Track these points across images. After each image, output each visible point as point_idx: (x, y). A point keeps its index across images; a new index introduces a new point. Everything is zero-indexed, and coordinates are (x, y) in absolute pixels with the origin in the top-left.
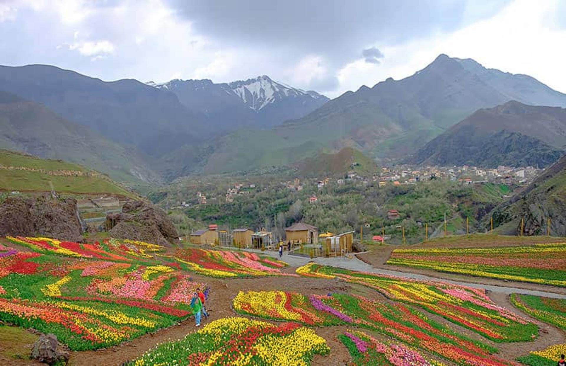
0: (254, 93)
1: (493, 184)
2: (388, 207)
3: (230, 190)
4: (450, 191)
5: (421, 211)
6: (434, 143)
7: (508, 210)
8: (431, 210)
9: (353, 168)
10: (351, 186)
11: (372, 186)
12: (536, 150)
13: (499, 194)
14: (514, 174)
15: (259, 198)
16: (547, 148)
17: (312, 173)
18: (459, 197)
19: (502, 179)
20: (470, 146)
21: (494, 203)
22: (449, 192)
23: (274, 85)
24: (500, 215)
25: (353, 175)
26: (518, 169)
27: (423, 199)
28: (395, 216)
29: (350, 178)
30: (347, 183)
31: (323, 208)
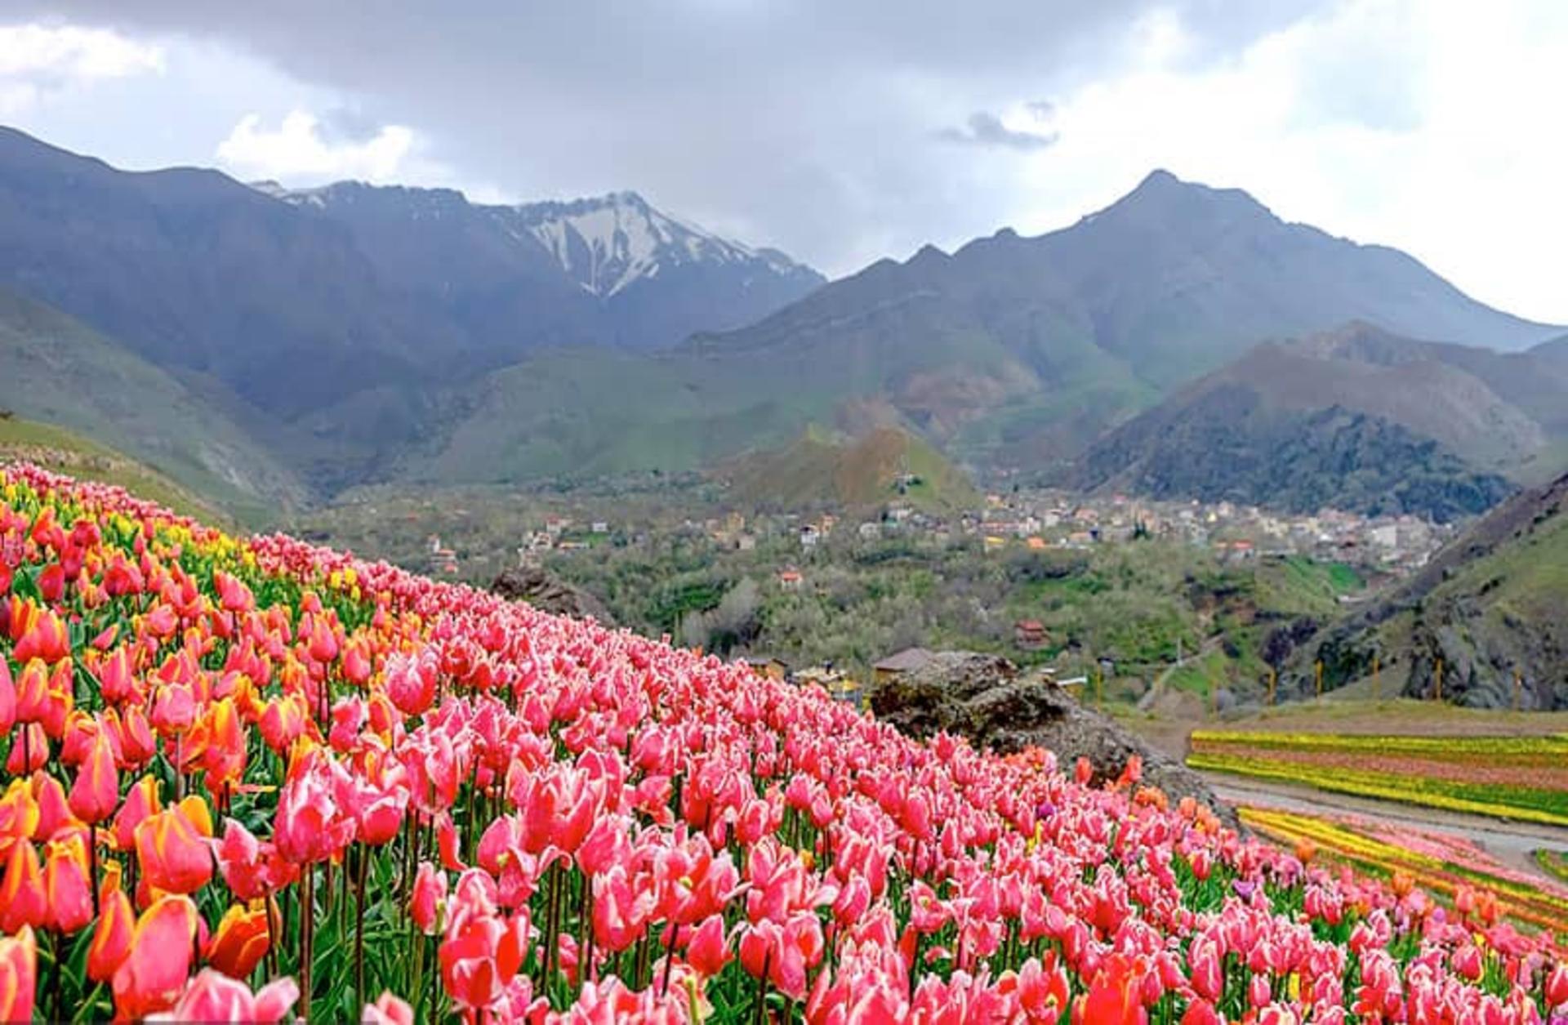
1: (1310, 562)
2: (1013, 613)
4: (1192, 574)
5: (1110, 630)
7: (1373, 639)
8: (1141, 627)
9: (902, 491)
10: (900, 544)
11: (962, 549)
12: (1428, 470)
13: (1327, 590)
14: (1366, 536)
15: (621, 565)
16: (1458, 466)
17: (779, 499)
18: (1219, 594)
19: (1334, 549)
20: (1238, 445)
21: (1316, 616)
22: (1190, 580)
23: (655, 221)
24: (1349, 652)
25: (905, 513)
26: (1377, 520)
27: (1117, 593)
28: (1037, 640)
29: (895, 520)
30: (887, 535)
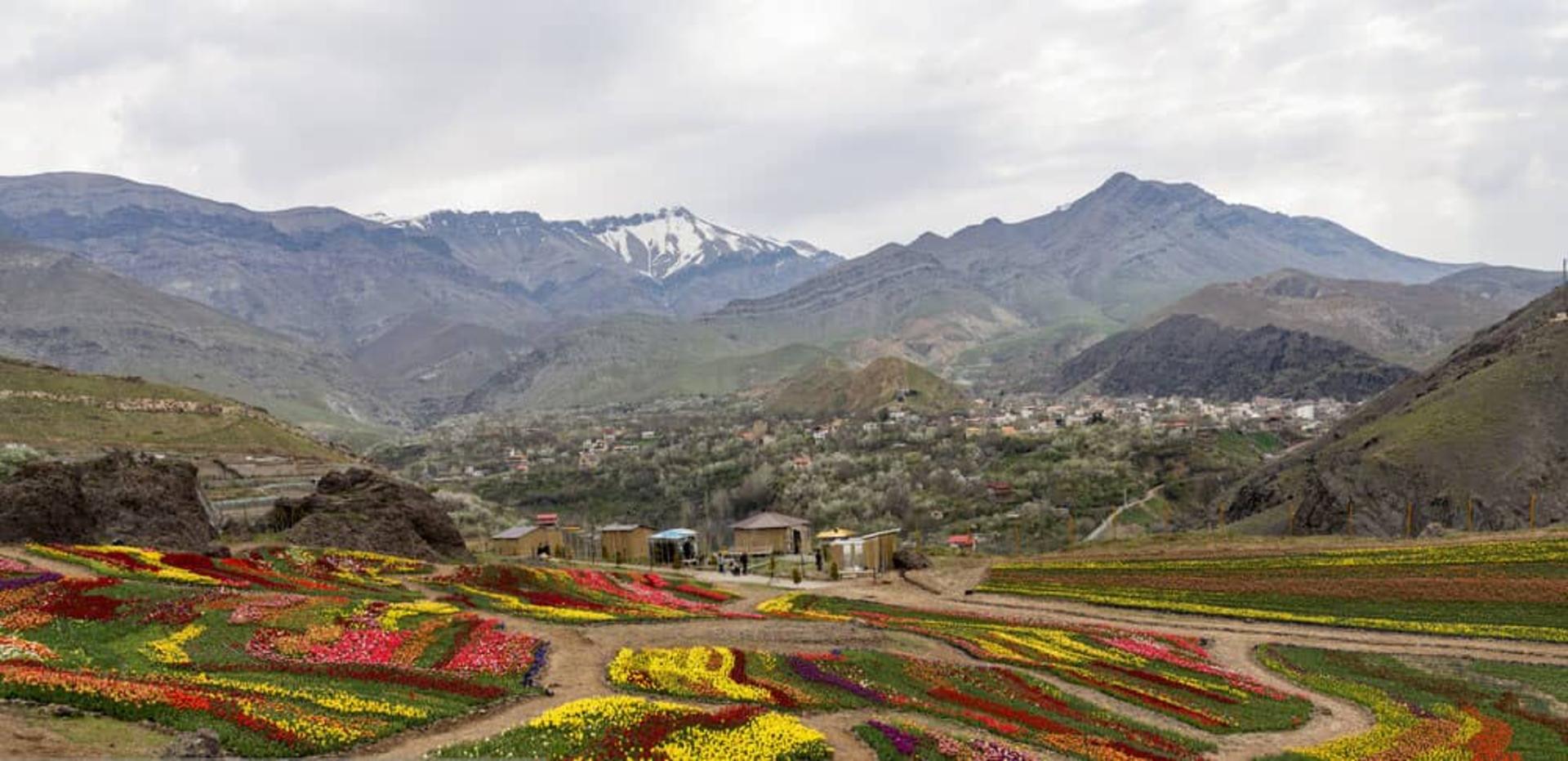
0: (650, 243)
1: (1240, 433)
2: (986, 478)
3: (588, 442)
4: (1137, 446)
5: (1067, 486)
6: (1100, 350)
7: (1274, 484)
8: (1093, 483)
9: (900, 400)
10: (895, 436)
12: (1343, 366)
13: (1253, 452)
14: (1290, 414)
15: (663, 460)
16: (1368, 362)
18: (1161, 457)
19: (1261, 424)
21: (1242, 470)
23: (700, 225)
24: (1255, 493)
25: (902, 415)
26: (1299, 402)
28: (1005, 495)
29: (894, 419)
30: (886, 430)
31: (826, 480)
